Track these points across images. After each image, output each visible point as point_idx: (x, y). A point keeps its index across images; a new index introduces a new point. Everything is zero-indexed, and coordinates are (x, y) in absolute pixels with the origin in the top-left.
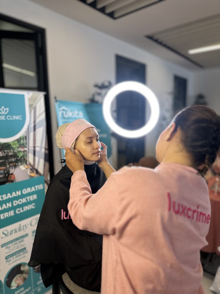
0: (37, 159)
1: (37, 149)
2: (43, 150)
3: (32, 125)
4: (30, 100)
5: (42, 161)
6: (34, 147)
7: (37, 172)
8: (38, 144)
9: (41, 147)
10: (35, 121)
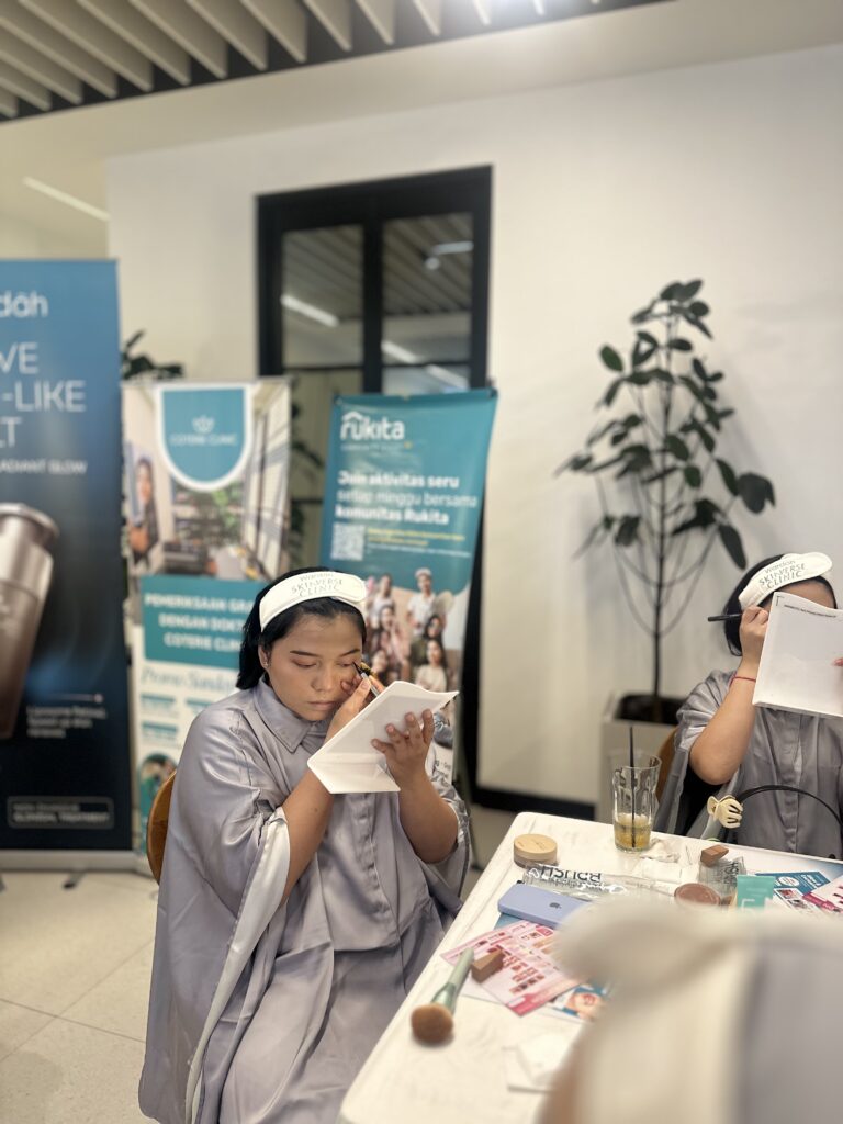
0: (263, 538)
1: (266, 515)
2: (279, 521)
3: (257, 458)
4: (257, 399)
5: (275, 547)
6: (260, 509)
7: (262, 570)
8: (268, 502)
9: (274, 512)
10: (264, 448)
